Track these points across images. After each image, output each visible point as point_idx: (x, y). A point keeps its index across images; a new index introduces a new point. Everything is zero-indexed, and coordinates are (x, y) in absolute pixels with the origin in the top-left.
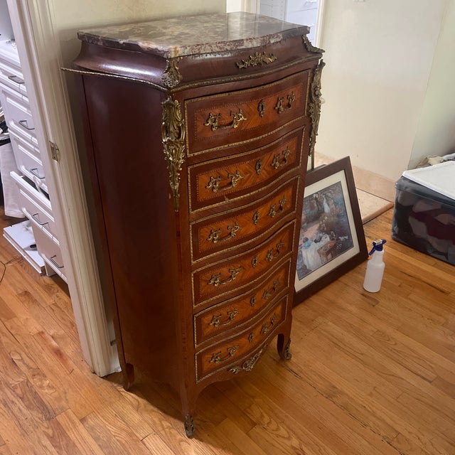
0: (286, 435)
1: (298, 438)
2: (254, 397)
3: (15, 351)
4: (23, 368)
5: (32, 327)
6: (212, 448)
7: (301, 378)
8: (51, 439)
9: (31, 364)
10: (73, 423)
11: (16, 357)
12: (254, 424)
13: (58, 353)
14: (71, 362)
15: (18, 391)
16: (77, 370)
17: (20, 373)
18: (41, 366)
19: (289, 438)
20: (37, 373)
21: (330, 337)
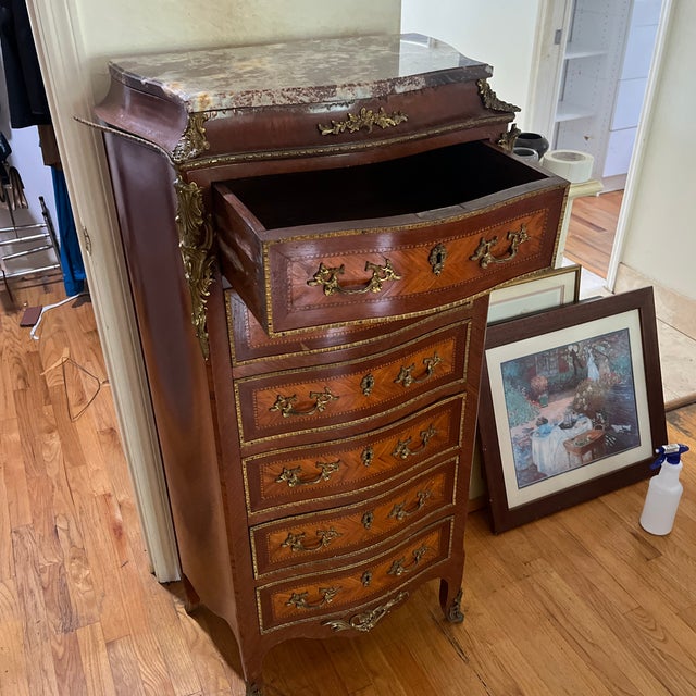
2: (375, 674)
3: (64, 515)
4: (65, 544)
5: (99, 485)
7: (467, 661)
8: (58, 661)
9: (77, 541)
10: (96, 645)
11: (61, 525)
13: (118, 531)
14: (129, 549)
15: (45, 577)
16: (132, 565)
17: (58, 550)
18: (89, 547)
20: (80, 555)
21: (546, 598)
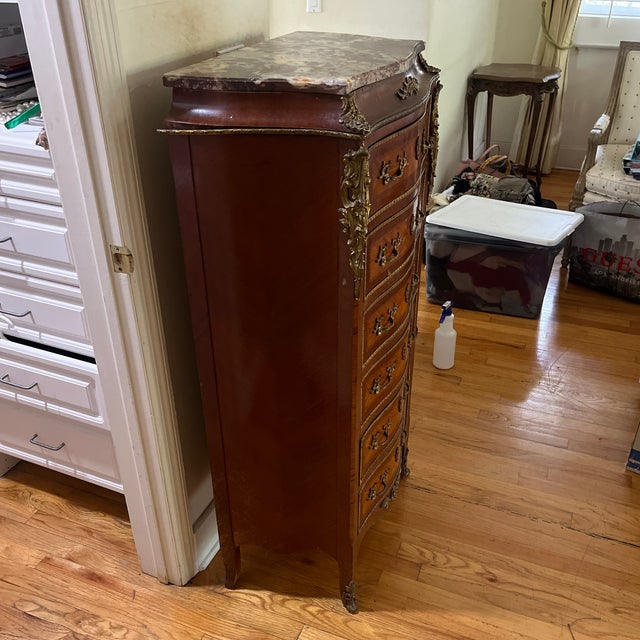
0: (461, 563)
1: (477, 561)
3: (21, 600)
4: (55, 619)
5: (26, 557)
6: (389, 614)
7: (435, 492)
9: (62, 609)
11: (29, 608)
12: (419, 566)
13: (93, 577)
14: (124, 583)
16: (140, 590)
17: (53, 627)
18: (82, 606)
19: (467, 566)
20: (80, 617)
